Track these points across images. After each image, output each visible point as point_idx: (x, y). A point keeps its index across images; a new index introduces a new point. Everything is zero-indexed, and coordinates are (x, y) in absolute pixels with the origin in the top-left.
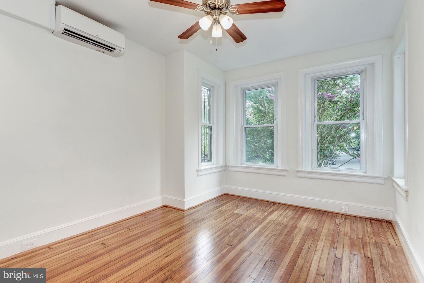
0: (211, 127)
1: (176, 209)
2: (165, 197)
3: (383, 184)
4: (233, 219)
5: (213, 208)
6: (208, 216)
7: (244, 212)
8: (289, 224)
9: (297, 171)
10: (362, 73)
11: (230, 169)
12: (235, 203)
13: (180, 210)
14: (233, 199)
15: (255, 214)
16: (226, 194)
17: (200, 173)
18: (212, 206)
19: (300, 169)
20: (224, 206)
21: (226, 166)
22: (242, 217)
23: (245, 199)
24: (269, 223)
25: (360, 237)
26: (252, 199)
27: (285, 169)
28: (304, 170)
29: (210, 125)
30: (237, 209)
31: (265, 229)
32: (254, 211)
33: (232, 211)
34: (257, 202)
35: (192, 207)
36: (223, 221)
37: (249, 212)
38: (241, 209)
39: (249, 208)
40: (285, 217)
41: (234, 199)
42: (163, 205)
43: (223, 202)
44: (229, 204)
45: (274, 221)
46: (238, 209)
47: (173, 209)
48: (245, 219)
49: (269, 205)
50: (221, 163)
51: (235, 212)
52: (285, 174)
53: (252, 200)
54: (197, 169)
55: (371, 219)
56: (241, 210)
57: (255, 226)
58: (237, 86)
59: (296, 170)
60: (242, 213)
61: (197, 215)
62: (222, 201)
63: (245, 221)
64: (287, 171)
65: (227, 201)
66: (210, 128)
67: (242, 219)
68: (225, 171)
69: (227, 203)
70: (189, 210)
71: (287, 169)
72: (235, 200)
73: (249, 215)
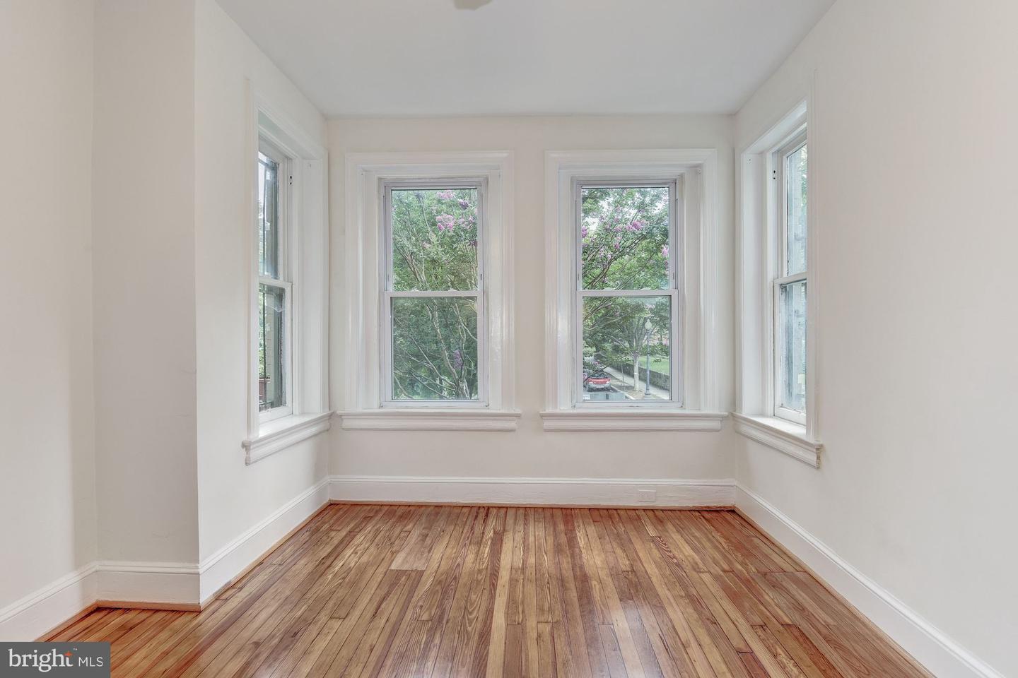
0: (282, 290)
1: (157, 611)
2: (97, 568)
3: (718, 431)
4: (402, 601)
5: (310, 567)
6: (310, 609)
7: (423, 561)
8: (564, 572)
9: (542, 416)
10: (674, 184)
11: (347, 423)
12: (378, 532)
13: (178, 611)
14: (365, 518)
15: (457, 558)
16: (332, 505)
17: (255, 453)
18: (303, 562)
19: (549, 410)
20: (349, 552)
21: (331, 416)
22: (427, 582)
23: (400, 511)
24: (513, 582)
25: (726, 567)
26: (420, 506)
27: (512, 412)
28: (558, 411)
29: (278, 283)
30: (394, 554)
31: (517, 607)
32: (449, 551)
33: (385, 565)
34: (437, 514)
35: (230, 582)
36: (374, 616)
37: (437, 554)
38: (407, 550)
39: (428, 541)
40: (539, 548)
41: (367, 519)
42: (89, 604)
43: (337, 537)
44: (359, 539)
45: (523, 569)
46: (397, 552)
47: (144, 615)
48: (438, 588)
49: (476, 517)
50: (317, 409)
51: (393, 567)
52: (512, 424)
53: (423, 508)
54: (244, 438)
55: (699, 510)
56: (408, 554)
57: (484, 605)
58: (366, 171)
59: (541, 412)
60: (419, 565)
61: (263, 616)
62: (333, 534)
63: (445, 593)
64: (518, 416)
65: (349, 528)
66: (279, 295)
67: (431, 592)
68: (328, 430)
69: (351, 535)
70: (218, 603)
71: (518, 411)
72: (374, 522)
73: (444, 567)
